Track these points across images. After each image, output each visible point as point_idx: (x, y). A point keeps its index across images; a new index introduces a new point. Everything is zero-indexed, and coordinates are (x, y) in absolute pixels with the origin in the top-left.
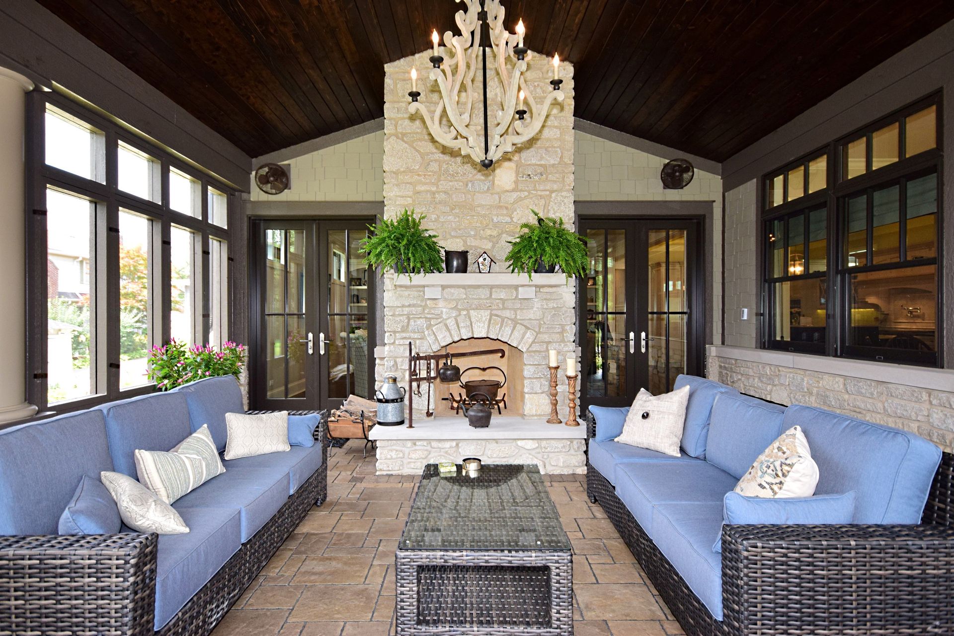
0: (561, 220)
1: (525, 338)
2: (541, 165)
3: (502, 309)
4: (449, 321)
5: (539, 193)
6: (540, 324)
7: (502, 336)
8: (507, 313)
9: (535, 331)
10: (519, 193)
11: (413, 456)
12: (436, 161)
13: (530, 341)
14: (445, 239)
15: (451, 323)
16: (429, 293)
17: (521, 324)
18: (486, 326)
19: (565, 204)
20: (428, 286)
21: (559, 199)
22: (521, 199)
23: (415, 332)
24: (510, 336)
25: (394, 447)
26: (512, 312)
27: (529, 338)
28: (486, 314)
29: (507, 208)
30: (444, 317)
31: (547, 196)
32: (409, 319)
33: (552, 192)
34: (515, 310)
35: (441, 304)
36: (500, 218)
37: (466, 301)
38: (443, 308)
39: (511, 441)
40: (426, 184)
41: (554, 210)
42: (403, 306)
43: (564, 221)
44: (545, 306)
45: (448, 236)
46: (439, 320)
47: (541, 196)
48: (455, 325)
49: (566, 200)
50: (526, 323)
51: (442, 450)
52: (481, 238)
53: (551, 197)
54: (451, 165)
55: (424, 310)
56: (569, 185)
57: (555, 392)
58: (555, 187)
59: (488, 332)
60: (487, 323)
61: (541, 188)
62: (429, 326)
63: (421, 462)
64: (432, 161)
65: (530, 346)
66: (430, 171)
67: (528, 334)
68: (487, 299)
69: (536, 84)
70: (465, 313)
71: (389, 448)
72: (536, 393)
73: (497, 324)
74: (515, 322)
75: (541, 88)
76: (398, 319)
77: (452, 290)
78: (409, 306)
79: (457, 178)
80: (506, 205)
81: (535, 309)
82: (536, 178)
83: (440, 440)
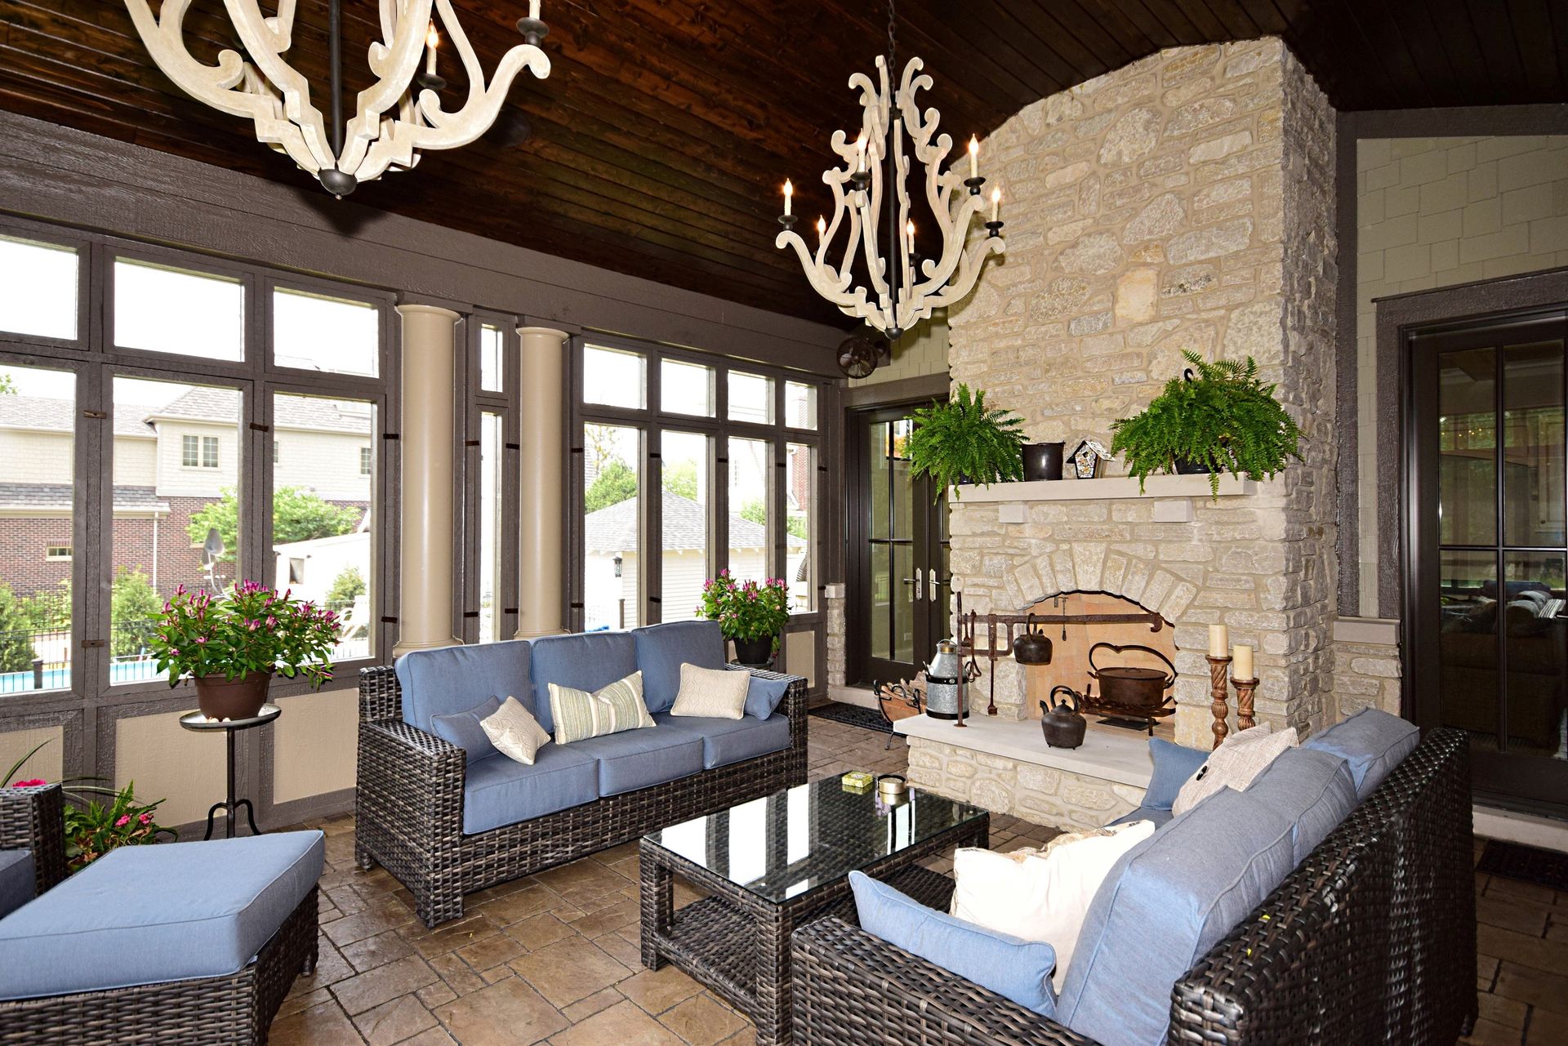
0: (1251, 362)
1: (1173, 597)
2: (1209, 261)
3: (1131, 541)
4: (1039, 561)
5: (1204, 315)
6: (1207, 572)
7: (1128, 590)
8: (1140, 550)
9: (1196, 586)
10: (1161, 324)
11: (953, 770)
12: (1019, 295)
13: (1184, 602)
14: (1035, 423)
15: (1042, 564)
16: (1005, 515)
17: (1167, 570)
18: (1098, 572)
19: (1260, 329)
20: (1002, 503)
21: (1247, 320)
22: (1167, 334)
23: (991, 577)
24: (1144, 592)
25: (929, 751)
26: (1150, 547)
27: (1181, 598)
28: (1097, 550)
29: (1139, 355)
30: (1034, 552)
31: (1222, 318)
32: (982, 556)
33: (1230, 309)
34: (1156, 543)
35: (1028, 531)
36: (1126, 376)
37: (1067, 527)
38: (1031, 537)
39: (1102, 782)
40: (1006, 336)
41: (1235, 343)
42: (974, 535)
43: (1256, 364)
44: (1216, 537)
45: (1039, 418)
46: (1026, 558)
47: (1206, 321)
48: (1048, 568)
49: (1261, 321)
50: (1175, 568)
51: (994, 771)
52: (1094, 415)
53: (1229, 319)
54: (1043, 298)
55: (1004, 541)
56: (1272, 288)
57: (1223, 707)
58: (1239, 297)
59: (1101, 583)
60: (1100, 565)
61: (1209, 305)
62: (1011, 569)
63: (965, 783)
64: (1014, 298)
65: (1184, 613)
66: (1012, 315)
67: (1178, 591)
68: (1104, 522)
69: (1197, 106)
70: (1065, 547)
71: (922, 750)
72: (1198, 706)
73: (1120, 569)
74: (1153, 567)
75: (1208, 109)
76: (967, 554)
77: (1045, 508)
78: (983, 534)
79: (1053, 318)
80: (1138, 350)
81: (1195, 542)
82: (1197, 288)
83: (989, 755)
